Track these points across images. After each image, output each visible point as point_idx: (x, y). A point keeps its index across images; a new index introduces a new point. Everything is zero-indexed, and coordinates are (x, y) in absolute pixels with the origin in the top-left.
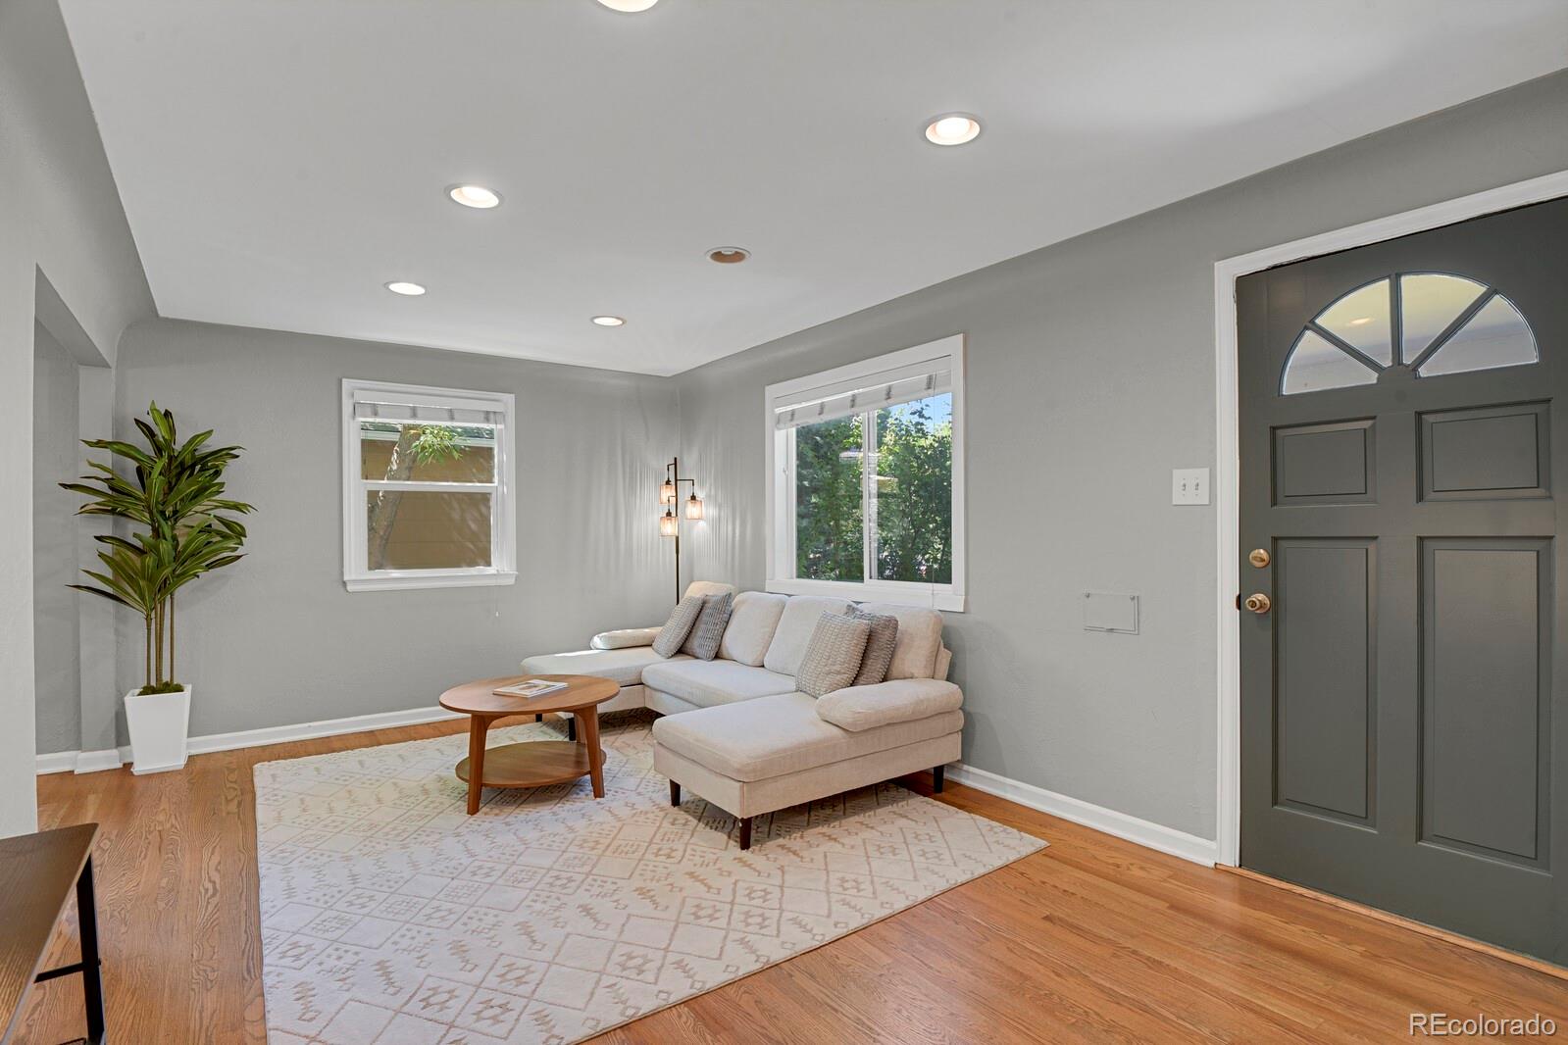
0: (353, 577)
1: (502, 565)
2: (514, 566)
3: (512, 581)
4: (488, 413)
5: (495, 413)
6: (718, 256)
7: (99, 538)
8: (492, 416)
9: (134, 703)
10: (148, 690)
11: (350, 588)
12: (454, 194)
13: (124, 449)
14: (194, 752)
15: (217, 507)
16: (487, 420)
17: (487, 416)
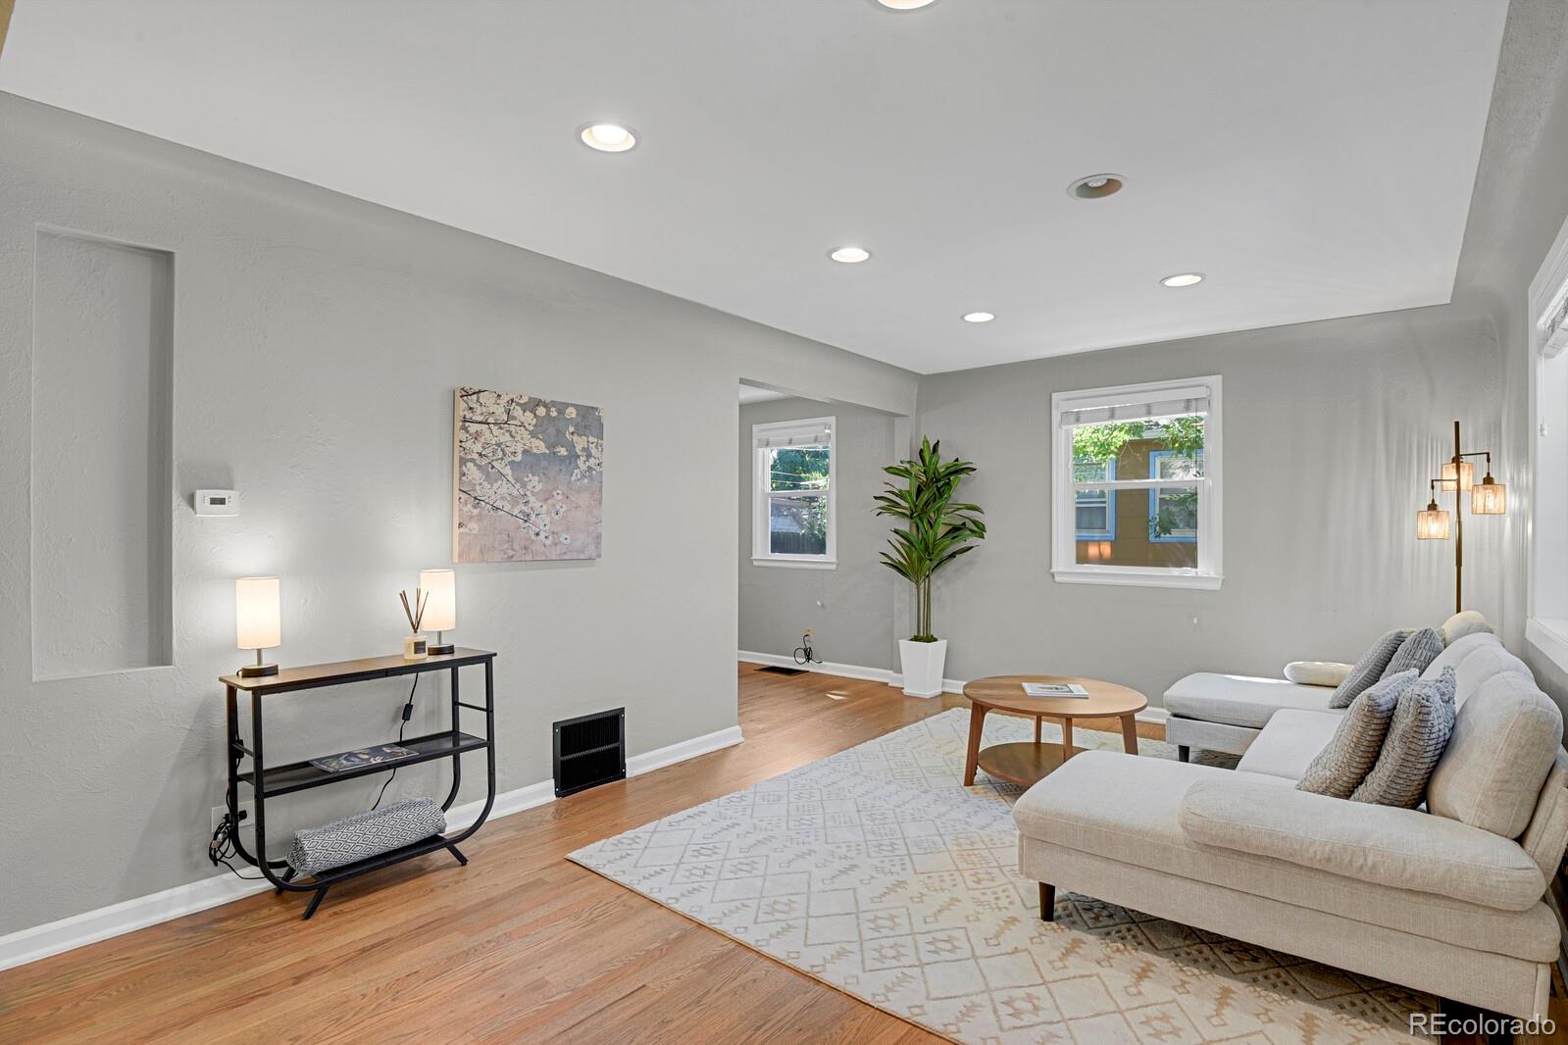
0: (1061, 569)
1: (1208, 569)
2: (1221, 571)
3: (1217, 586)
4: (1188, 401)
5: (1196, 399)
6: (1087, 191)
7: (896, 532)
8: (1193, 404)
9: (906, 646)
10: (916, 639)
11: (1057, 579)
12: (835, 256)
13: (897, 471)
14: (947, 690)
15: (959, 509)
16: (1187, 409)
17: (1188, 405)
